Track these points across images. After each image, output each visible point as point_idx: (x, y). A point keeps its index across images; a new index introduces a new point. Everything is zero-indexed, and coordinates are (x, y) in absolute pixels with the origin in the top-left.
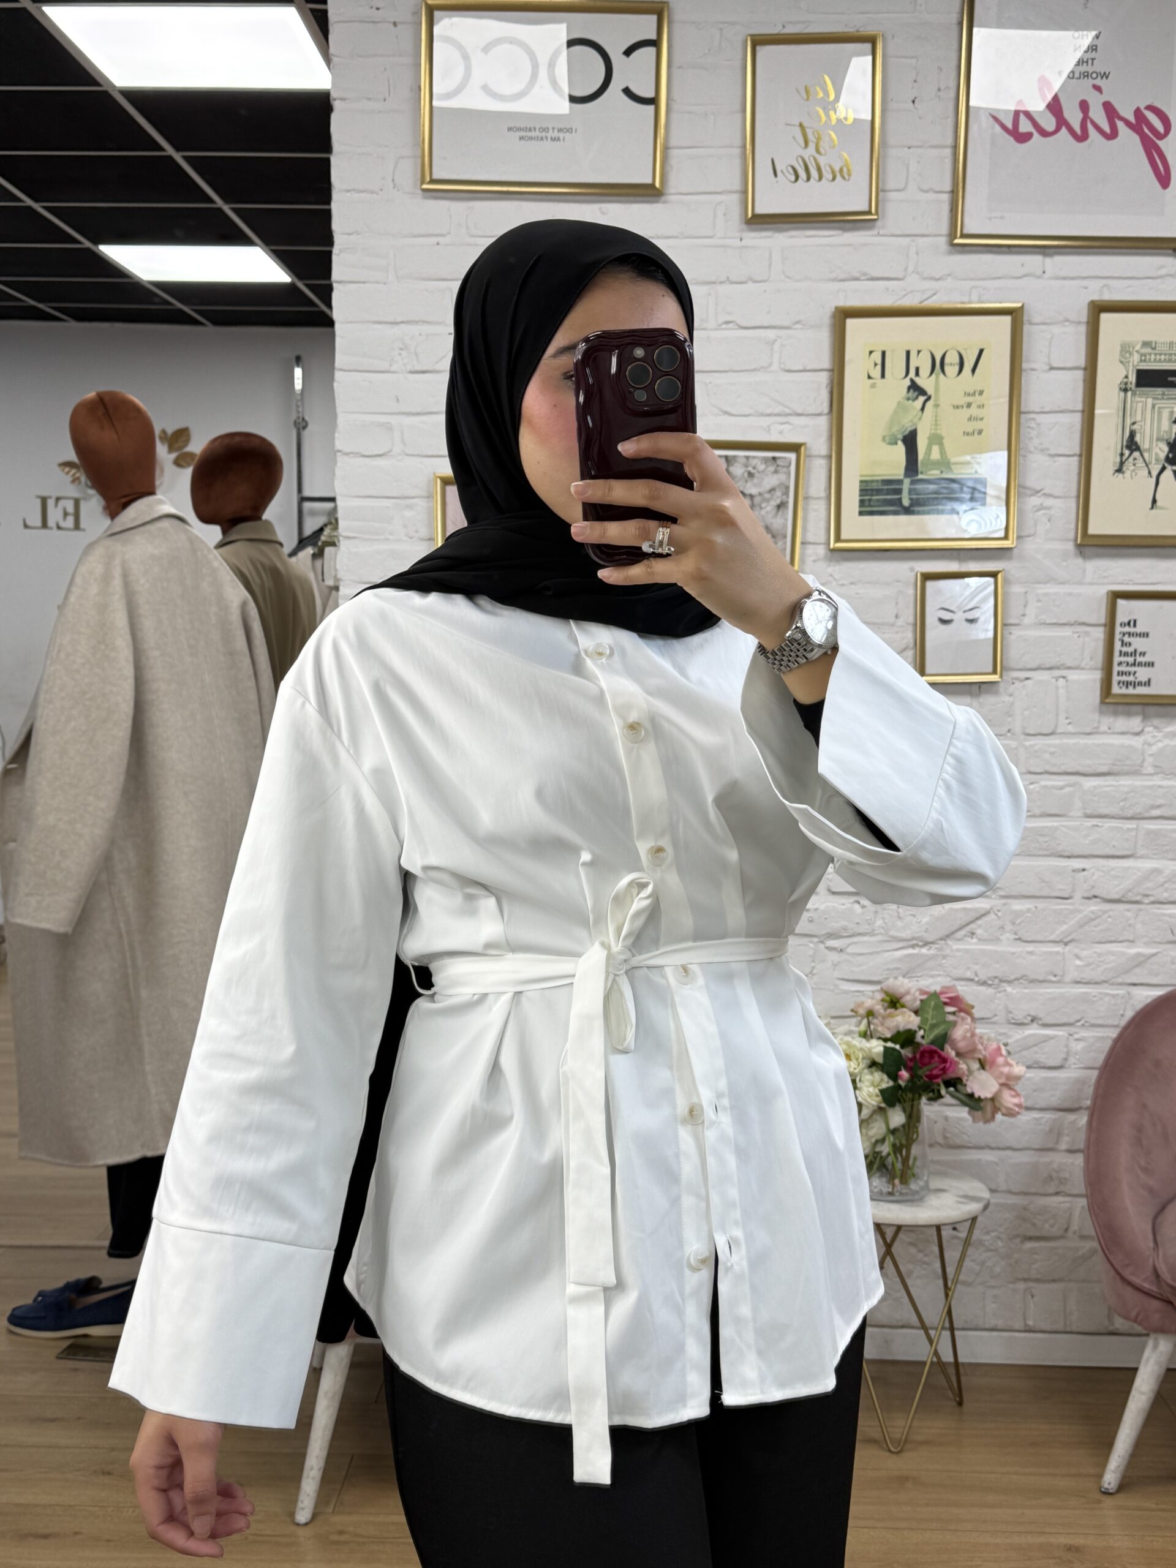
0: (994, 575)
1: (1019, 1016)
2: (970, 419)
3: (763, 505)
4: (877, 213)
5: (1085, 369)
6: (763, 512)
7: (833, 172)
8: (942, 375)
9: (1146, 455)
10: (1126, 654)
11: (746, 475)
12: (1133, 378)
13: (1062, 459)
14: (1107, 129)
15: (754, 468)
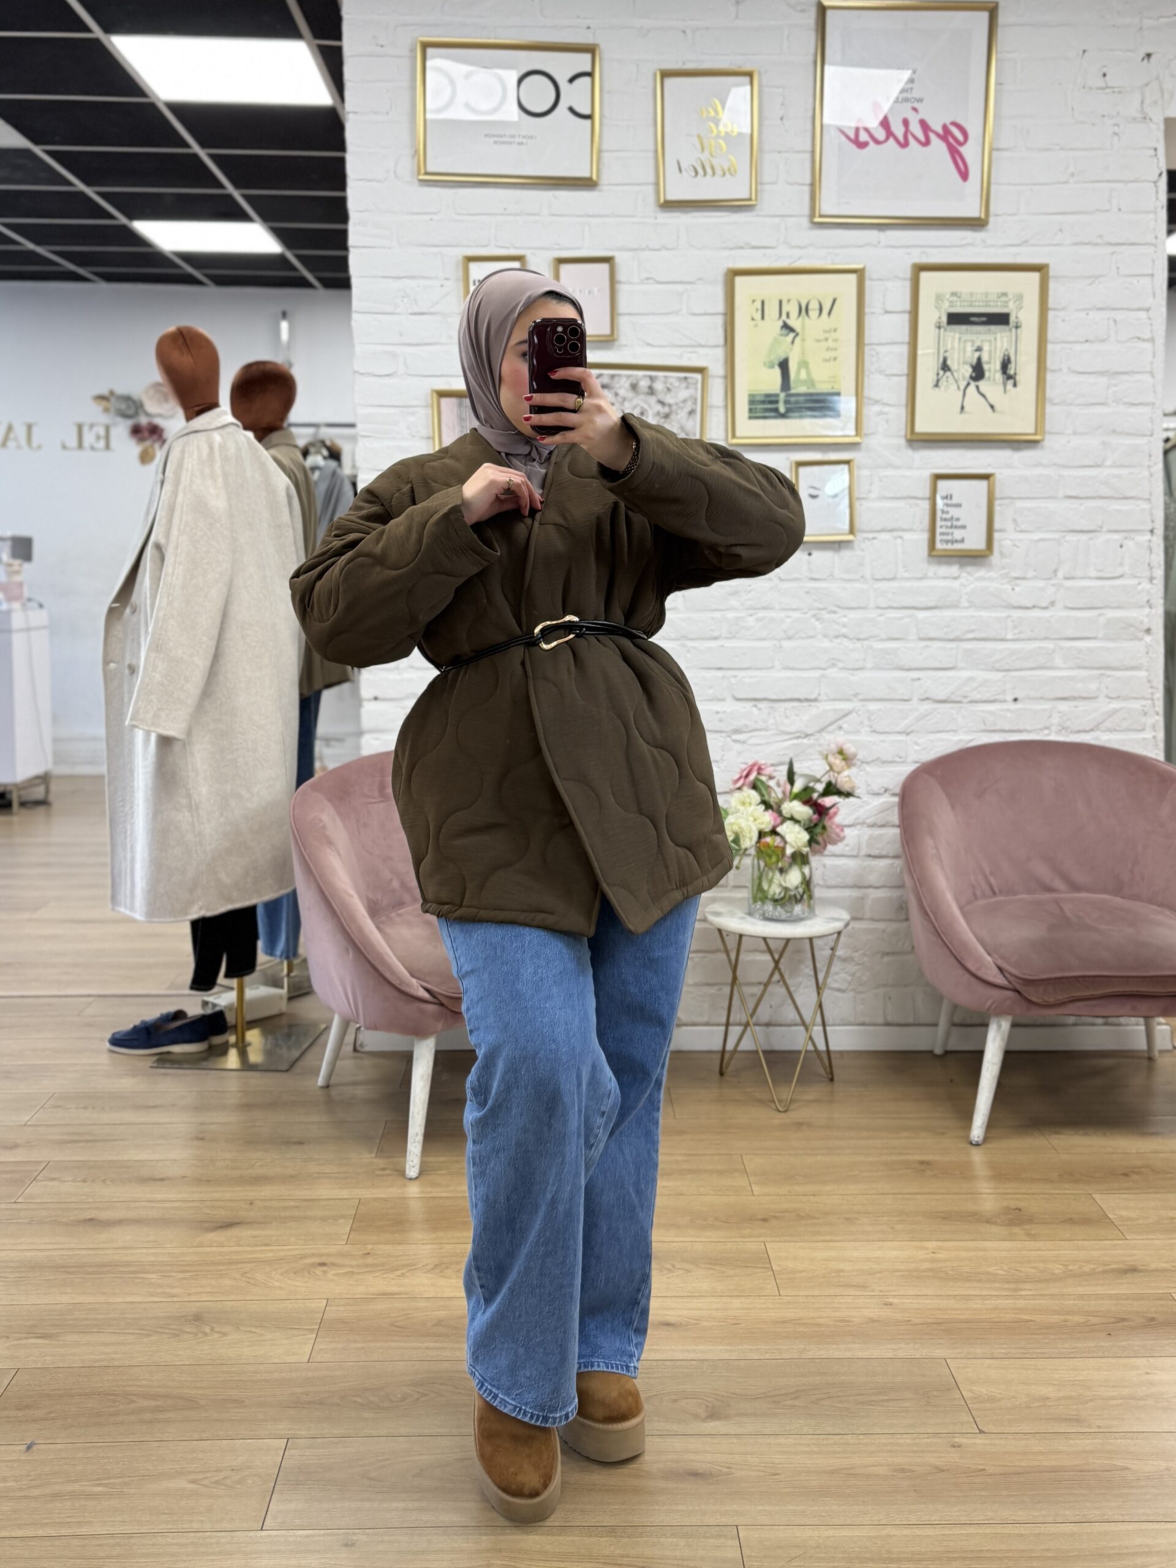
0: (847, 462)
1: (875, 787)
2: (828, 349)
3: (679, 411)
4: (756, 200)
5: (910, 312)
6: (679, 417)
7: (723, 170)
8: (806, 318)
9: (956, 374)
10: (945, 520)
11: (665, 390)
12: (944, 319)
13: (895, 378)
14: (922, 138)
15: (671, 384)
